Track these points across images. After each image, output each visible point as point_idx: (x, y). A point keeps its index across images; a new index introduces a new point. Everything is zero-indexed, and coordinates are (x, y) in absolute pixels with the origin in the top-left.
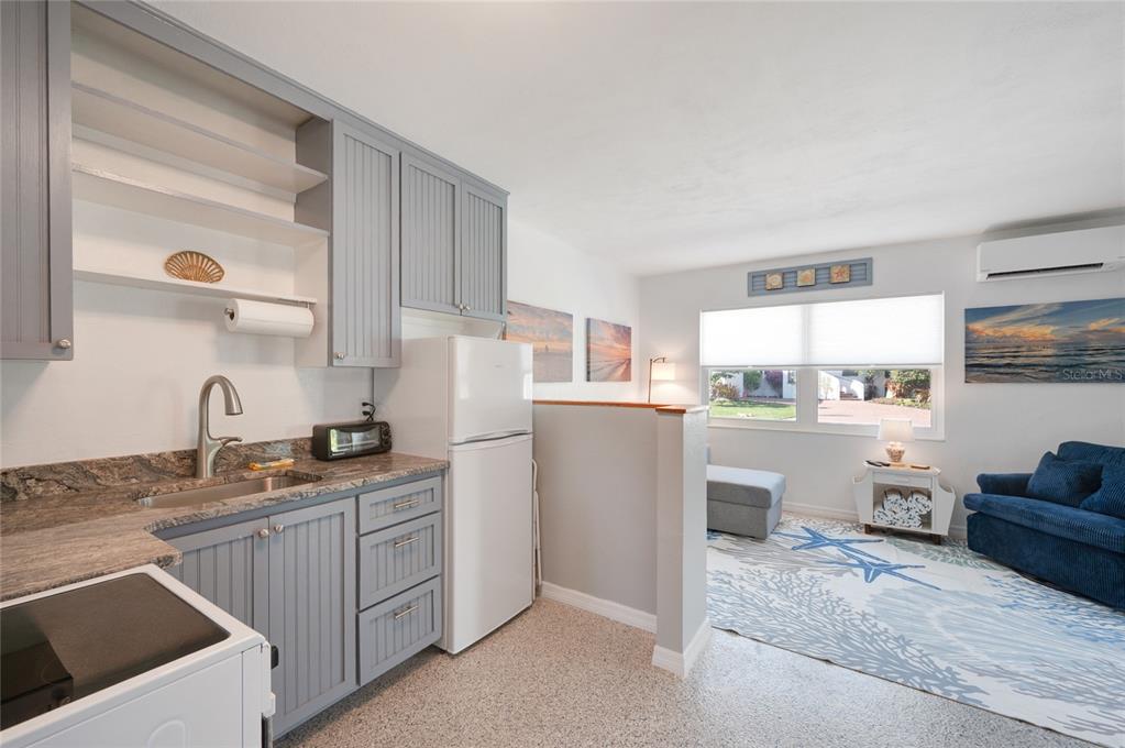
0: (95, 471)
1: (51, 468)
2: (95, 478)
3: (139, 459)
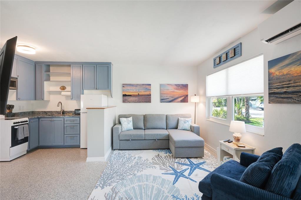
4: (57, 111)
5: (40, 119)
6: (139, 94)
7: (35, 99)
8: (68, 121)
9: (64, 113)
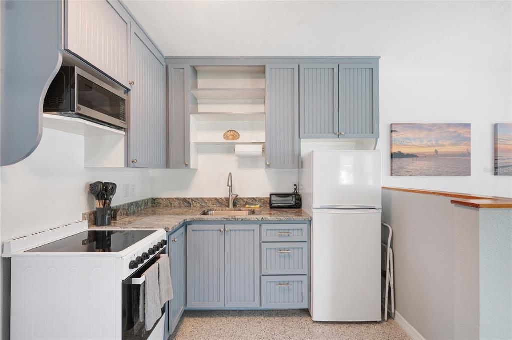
0: (206, 201)
1: (197, 199)
2: (206, 203)
3: (216, 199)
4: (218, 197)
5: (190, 228)
6: (436, 152)
7: (167, 166)
8: (273, 232)
9: (237, 203)
